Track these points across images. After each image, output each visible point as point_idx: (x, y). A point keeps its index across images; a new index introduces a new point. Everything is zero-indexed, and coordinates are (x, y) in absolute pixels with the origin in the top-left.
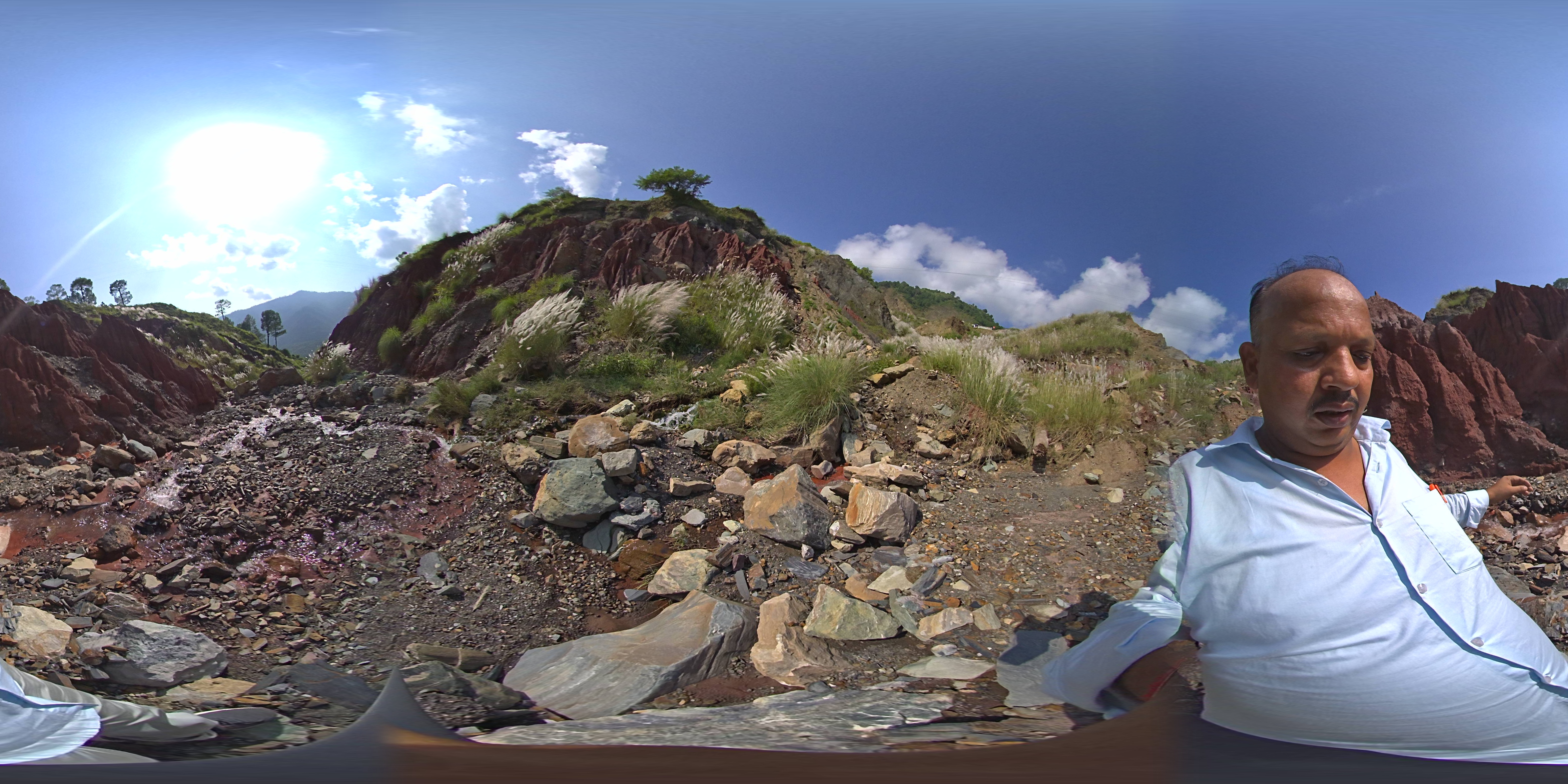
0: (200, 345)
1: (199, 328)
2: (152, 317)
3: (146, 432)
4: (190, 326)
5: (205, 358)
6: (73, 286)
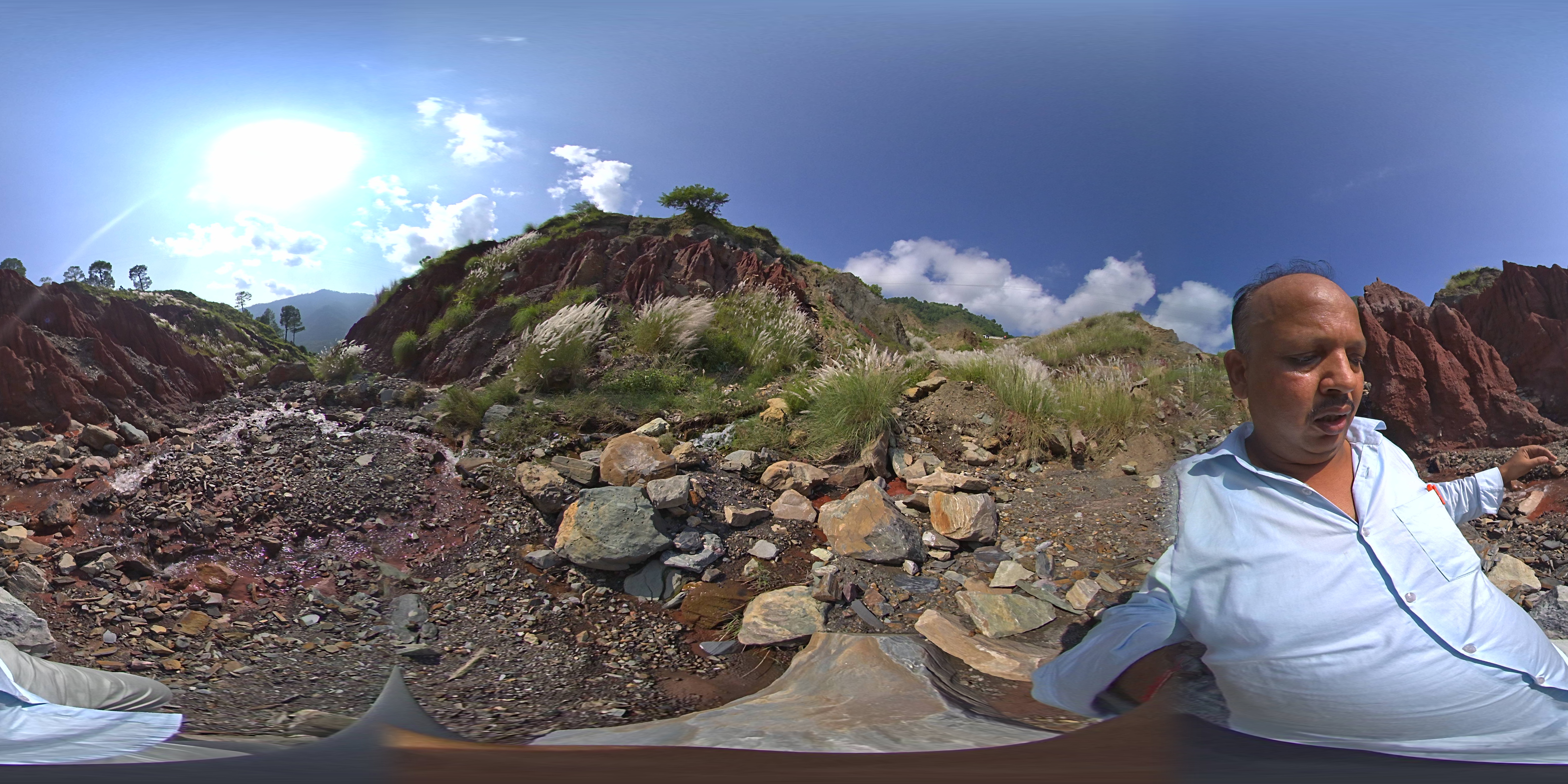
0: (216, 334)
1: (216, 318)
2: (169, 304)
3: (142, 416)
4: (207, 315)
5: (220, 348)
6: (91, 268)
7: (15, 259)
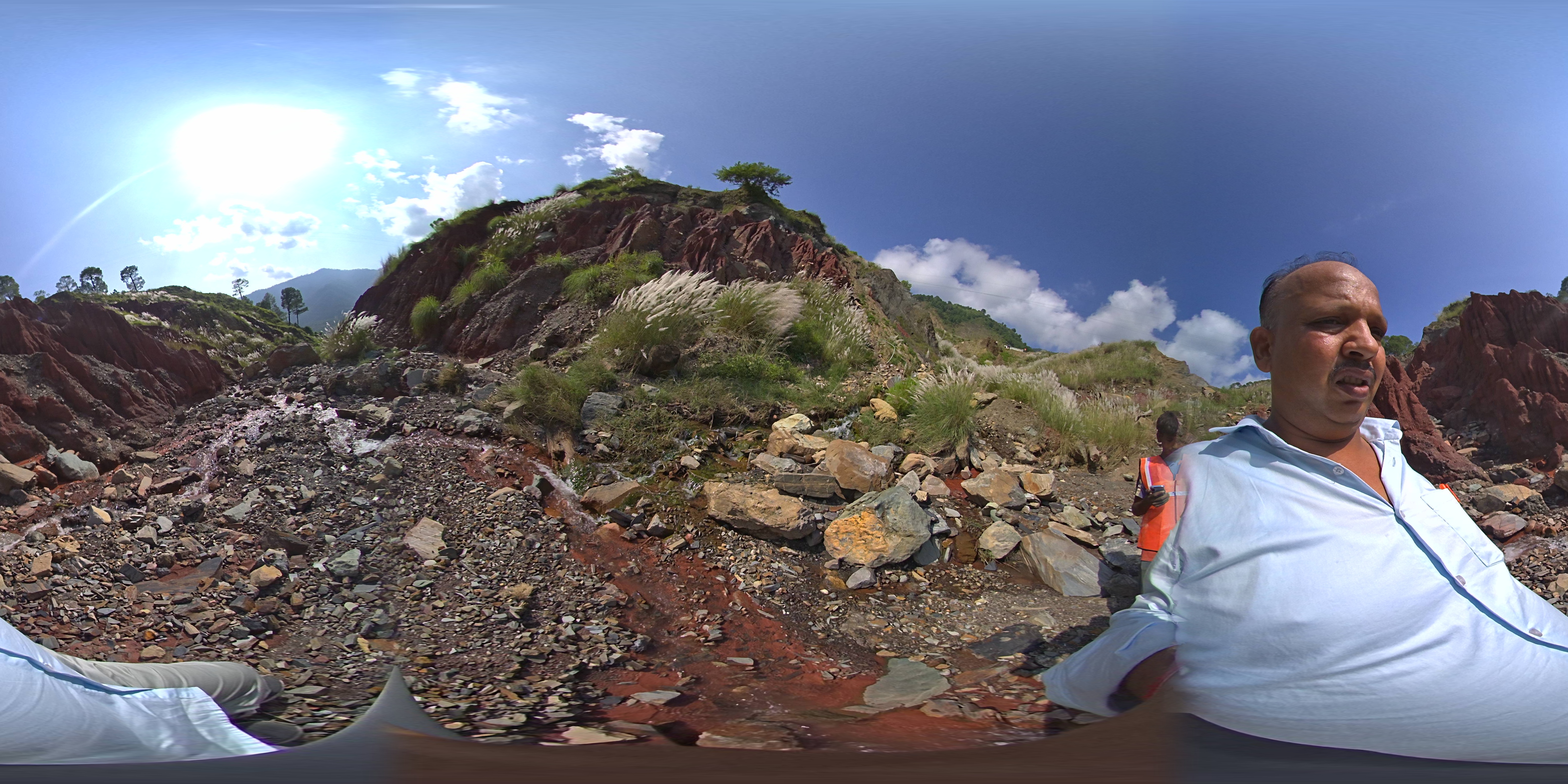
0: (214, 325)
1: (212, 308)
2: (164, 301)
3: (95, 439)
4: (205, 307)
5: (219, 339)
6: (82, 276)
7: (7, 277)
